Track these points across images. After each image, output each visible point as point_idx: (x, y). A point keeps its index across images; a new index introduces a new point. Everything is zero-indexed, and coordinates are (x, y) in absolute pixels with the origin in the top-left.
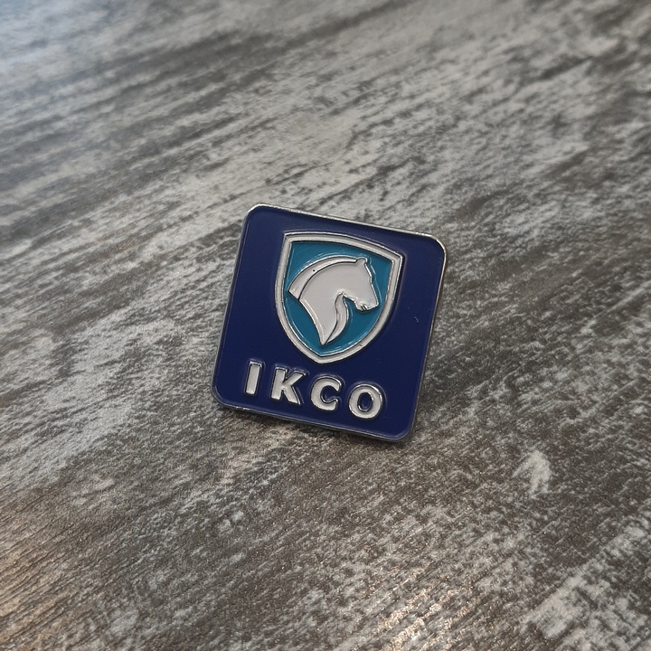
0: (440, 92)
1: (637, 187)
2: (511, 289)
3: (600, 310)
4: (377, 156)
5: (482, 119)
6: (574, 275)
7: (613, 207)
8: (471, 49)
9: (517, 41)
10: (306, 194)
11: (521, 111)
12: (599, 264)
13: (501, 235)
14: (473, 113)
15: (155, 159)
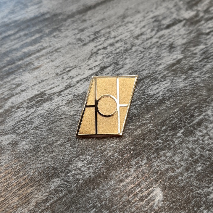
0: (126, 35)
1: (202, 73)
2: (150, 117)
3: (185, 125)
4: (100, 62)
5: (142, 46)
6: (175, 111)
7: (192, 81)
8: (139, 17)
9: (157, 13)
10: (72, 79)
11: (157, 42)
12: (186, 106)
13: (147, 94)
14: (138, 44)
15: (13, 66)
